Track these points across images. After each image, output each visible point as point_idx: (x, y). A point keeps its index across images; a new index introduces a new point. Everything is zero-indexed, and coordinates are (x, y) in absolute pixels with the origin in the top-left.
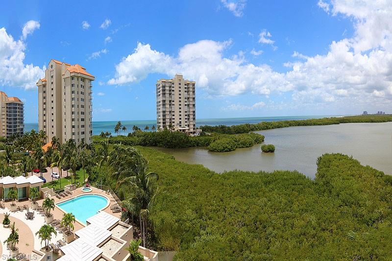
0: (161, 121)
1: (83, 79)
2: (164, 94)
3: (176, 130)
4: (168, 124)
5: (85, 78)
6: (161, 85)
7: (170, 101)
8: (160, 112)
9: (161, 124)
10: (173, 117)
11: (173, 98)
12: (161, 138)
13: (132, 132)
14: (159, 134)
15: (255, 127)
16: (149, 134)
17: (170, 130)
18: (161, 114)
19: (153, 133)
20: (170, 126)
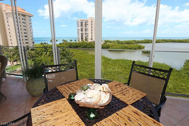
0: (80, 38)
1: (24, 16)
2: (82, 26)
3: (89, 41)
4: (84, 39)
5: (25, 15)
6: (80, 22)
7: (86, 29)
8: (79, 34)
9: (80, 39)
10: (88, 36)
11: (87, 28)
12: (80, 45)
13: (62, 42)
14: (78, 43)
15: (139, 42)
16: (72, 43)
17: (86, 41)
18: (80, 35)
19: (75, 43)
20: (86, 40)
